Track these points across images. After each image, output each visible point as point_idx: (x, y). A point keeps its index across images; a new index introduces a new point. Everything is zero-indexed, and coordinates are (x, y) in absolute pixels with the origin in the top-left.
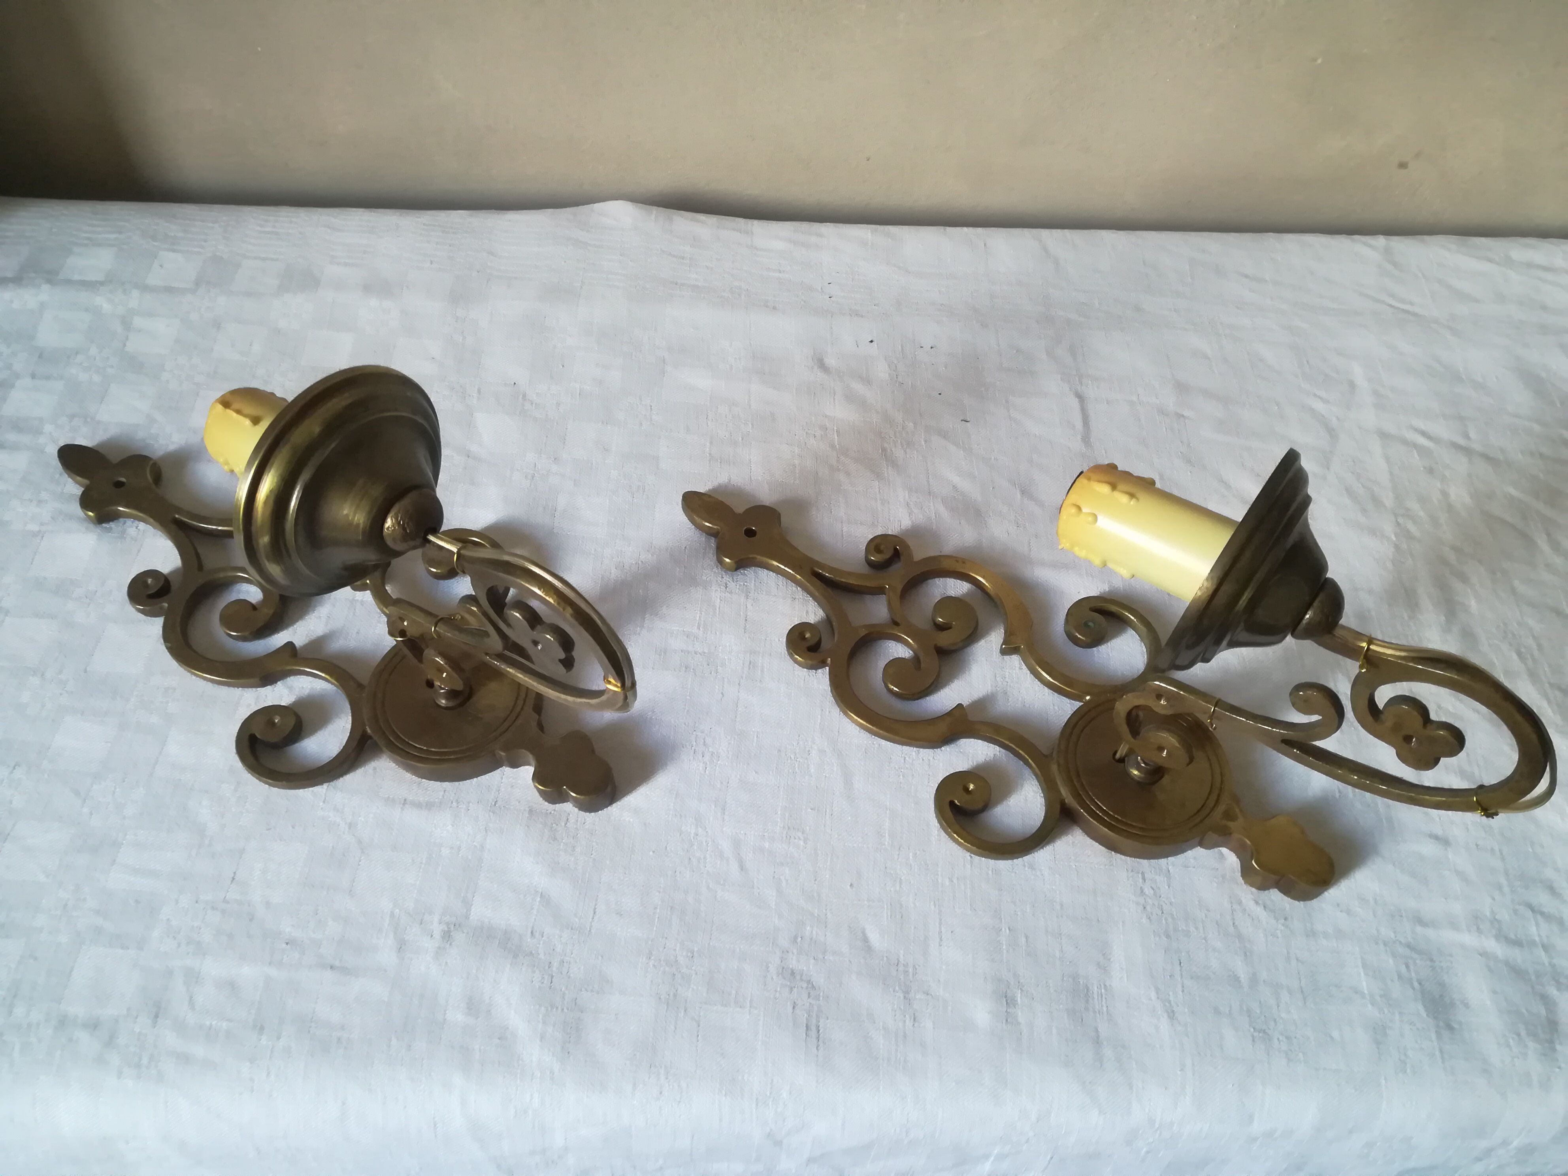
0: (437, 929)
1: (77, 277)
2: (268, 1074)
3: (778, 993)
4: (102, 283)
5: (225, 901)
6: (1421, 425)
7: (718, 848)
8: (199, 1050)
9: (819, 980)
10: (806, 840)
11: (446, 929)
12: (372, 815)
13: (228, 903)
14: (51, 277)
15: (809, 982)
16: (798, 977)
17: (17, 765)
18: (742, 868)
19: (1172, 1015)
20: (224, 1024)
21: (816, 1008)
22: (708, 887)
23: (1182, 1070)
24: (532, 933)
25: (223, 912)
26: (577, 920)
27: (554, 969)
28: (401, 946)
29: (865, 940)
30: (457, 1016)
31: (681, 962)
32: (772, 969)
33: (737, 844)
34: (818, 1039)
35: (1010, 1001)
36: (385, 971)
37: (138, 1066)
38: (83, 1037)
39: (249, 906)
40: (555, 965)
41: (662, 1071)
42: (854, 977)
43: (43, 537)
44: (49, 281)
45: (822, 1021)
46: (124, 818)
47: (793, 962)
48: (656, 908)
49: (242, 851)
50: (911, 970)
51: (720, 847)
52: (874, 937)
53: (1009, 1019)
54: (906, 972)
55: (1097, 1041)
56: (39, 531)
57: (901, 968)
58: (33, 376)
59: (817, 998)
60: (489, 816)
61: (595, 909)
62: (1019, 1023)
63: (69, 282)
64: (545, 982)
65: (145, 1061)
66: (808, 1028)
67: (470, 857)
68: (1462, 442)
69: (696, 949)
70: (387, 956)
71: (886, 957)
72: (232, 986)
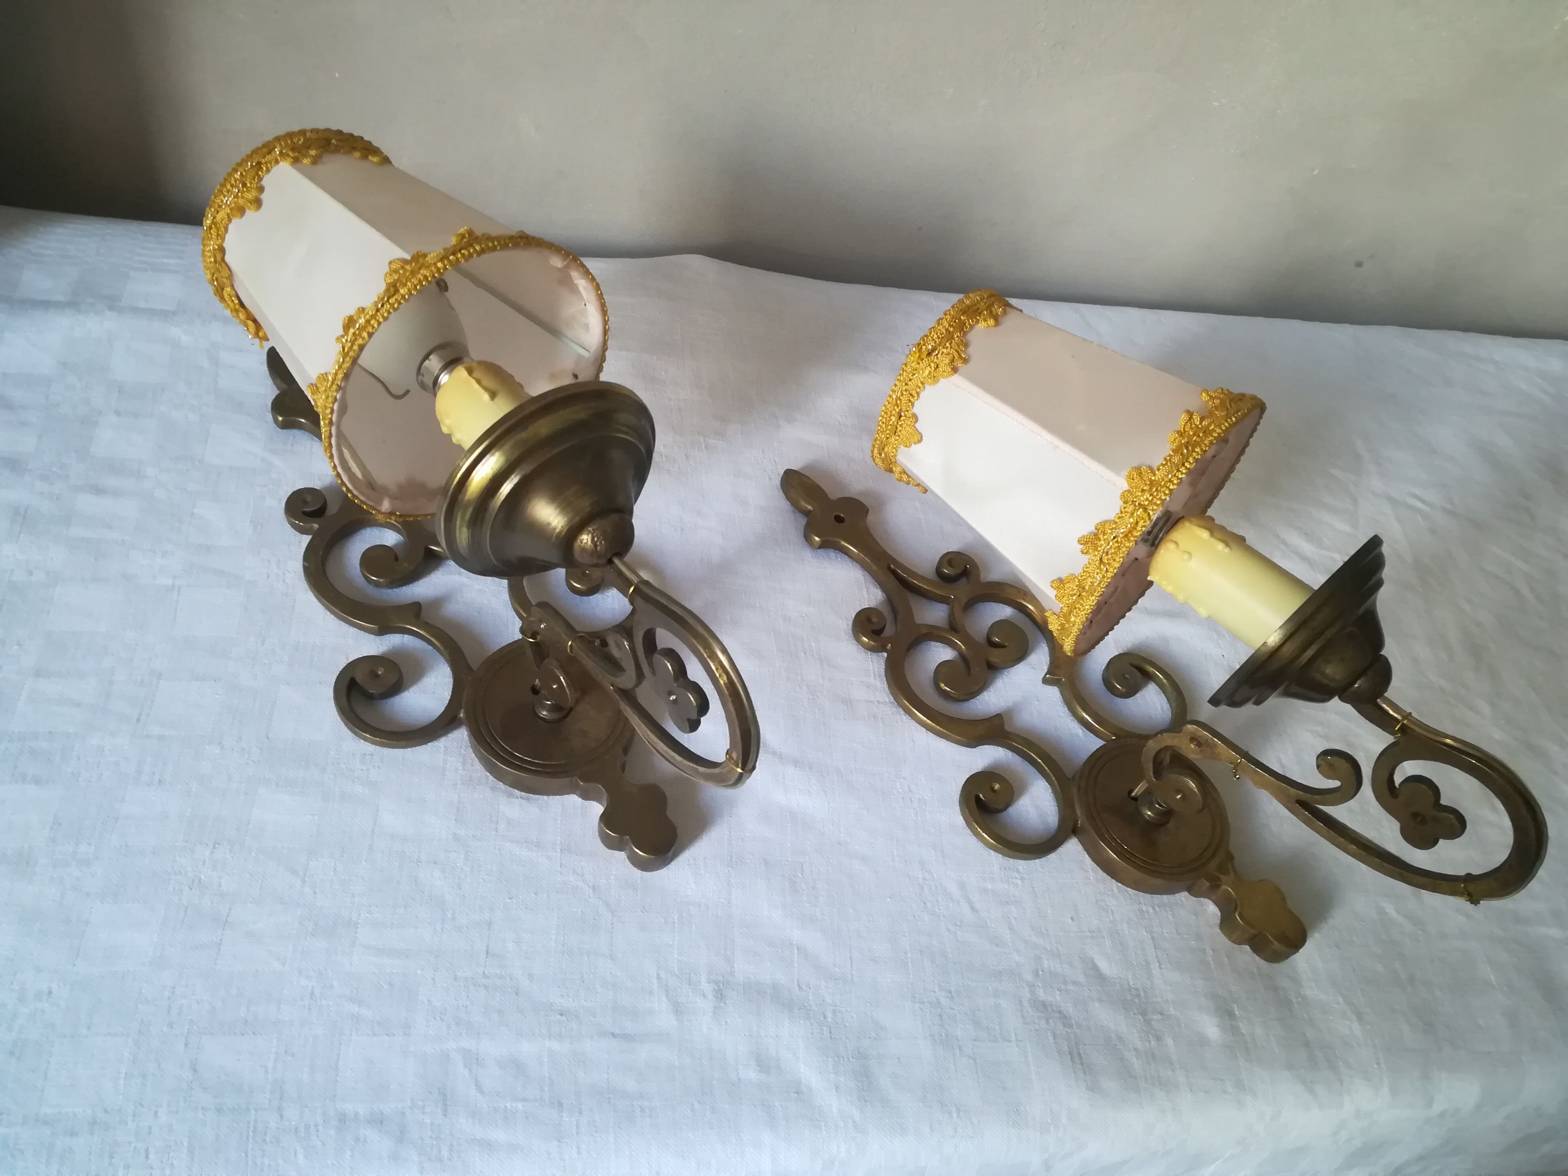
0: (708, 988)
1: (142, 305)
2: (579, 1153)
3: (1037, 1025)
4: (174, 313)
5: (485, 976)
6: (1417, 491)
7: (946, 891)
8: (499, 1135)
9: (1069, 1009)
10: (1022, 879)
11: (717, 988)
12: (613, 877)
13: (488, 977)
14: (112, 303)
15: (1060, 1012)
16: (1049, 1008)
17: (216, 844)
18: (974, 909)
19: (1360, 1017)
20: (520, 1105)
21: (1072, 1036)
22: (948, 930)
23: (1377, 1064)
24: (799, 986)
25: (486, 987)
26: (837, 970)
27: (829, 1020)
28: (678, 1009)
29: (1095, 968)
30: (751, 1074)
31: (944, 1003)
32: (1025, 1003)
33: (962, 886)
34: (1082, 1064)
35: (1231, 1015)
36: (668, 1034)
37: (440, 1160)
38: (370, 1134)
39: (511, 979)
40: (829, 1016)
41: (954, 1110)
42: (1097, 1004)
43: (179, 591)
44: (111, 308)
45: (1081, 1047)
46: (353, 896)
47: (1041, 995)
48: (906, 953)
49: (490, 924)
50: (1142, 993)
51: (948, 890)
52: (1104, 966)
53: (1234, 1031)
54: (1138, 996)
55: (1307, 1044)
56: (173, 586)
57: (1134, 992)
58: (118, 413)
59: (1071, 1026)
60: (729, 871)
61: (851, 957)
62: (1243, 1034)
63: (136, 311)
64: (825, 1033)
65: (445, 1153)
66: (1070, 1053)
67: (720, 914)
68: (1449, 506)
69: (953, 989)
70: (666, 1021)
71: (1119, 983)
72: (516, 1066)
